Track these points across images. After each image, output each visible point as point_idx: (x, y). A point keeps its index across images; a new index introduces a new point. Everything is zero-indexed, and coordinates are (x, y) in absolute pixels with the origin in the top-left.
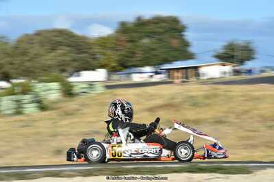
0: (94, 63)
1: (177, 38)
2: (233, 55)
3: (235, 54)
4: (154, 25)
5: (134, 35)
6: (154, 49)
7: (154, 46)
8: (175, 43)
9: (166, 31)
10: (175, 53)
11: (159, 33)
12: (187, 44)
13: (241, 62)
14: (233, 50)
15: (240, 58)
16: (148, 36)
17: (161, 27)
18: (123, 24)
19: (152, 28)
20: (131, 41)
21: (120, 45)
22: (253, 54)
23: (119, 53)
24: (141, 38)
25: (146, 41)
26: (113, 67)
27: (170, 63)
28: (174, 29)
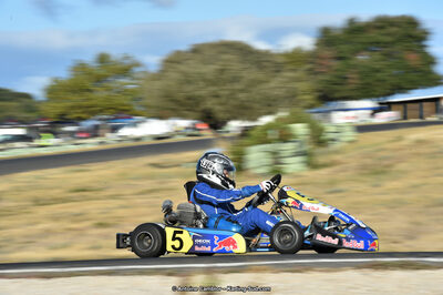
1: (417, 52)
4: (377, 31)
5: (344, 47)
6: (378, 71)
7: (378, 65)
8: (413, 59)
9: (399, 40)
10: (413, 76)
12: (431, 61)
16: (366, 50)
17: (388, 35)
18: (326, 31)
19: (374, 35)
20: (340, 58)
21: (321, 65)
23: (321, 77)
24: (357, 52)
25: (363, 58)
27: (404, 93)
28: (411, 36)
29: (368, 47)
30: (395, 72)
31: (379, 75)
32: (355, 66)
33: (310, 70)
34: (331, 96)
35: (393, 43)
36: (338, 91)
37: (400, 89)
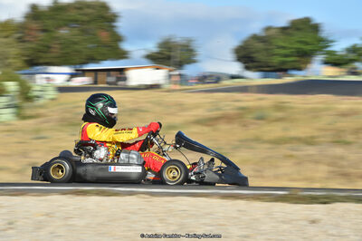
1: (107, 31)
2: (171, 55)
3: (172, 54)
4: (75, 11)
5: (49, 22)
6: (75, 43)
7: (77, 39)
8: (104, 36)
9: (94, 20)
10: (103, 50)
11: (83, 21)
12: (118, 39)
13: (180, 65)
14: (170, 49)
15: (178, 60)
16: (66, 25)
17: (85, 15)
18: (34, 7)
19: (73, 14)
20: (44, 31)
21: (29, 35)
22: (194, 55)
23: (28, 45)
24: (60, 27)
25: (64, 32)
27: (96, 63)
28: (102, 17)
29: (68, 23)
30: (91, 45)
31: (77, 47)
32: (57, 38)
33: (19, 38)
34: (35, 61)
35: (89, 22)
36: (41, 57)
37: (93, 60)
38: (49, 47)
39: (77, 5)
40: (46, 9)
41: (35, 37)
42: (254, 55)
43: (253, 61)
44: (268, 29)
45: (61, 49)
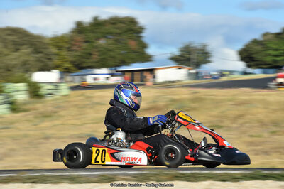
0: (50, 63)
1: (135, 40)
3: (191, 56)
4: (111, 26)
5: (91, 35)
6: (110, 50)
7: (111, 47)
8: (133, 44)
9: (125, 32)
10: (133, 55)
11: (116, 33)
12: (144, 46)
13: (197, 65)
14: (189, 53)
15: (195, 61)
16: (105, 37)
17: (118, 28)
18: (79, 24)
19: (109, 28)
20: (87, 42)
21: (76, 45)
22: (209, 57)
23: (74, 53)
24: (98, 38)
25: (102, 42)
26: (66, 69)
28: (132, 30)
30: (122, 52)
32: (96, 47)
33: (68, 48)
34: (80, 66)
35: (120, 34)
36: (85, 62)
37: (124, 63)
38: (91, 54)
39: (112, 21)
40: (88, 25)
41: (80, 47)
42: (254, 56)
43: (253, 61)
44: (266, 34)
45: (99, 55)
